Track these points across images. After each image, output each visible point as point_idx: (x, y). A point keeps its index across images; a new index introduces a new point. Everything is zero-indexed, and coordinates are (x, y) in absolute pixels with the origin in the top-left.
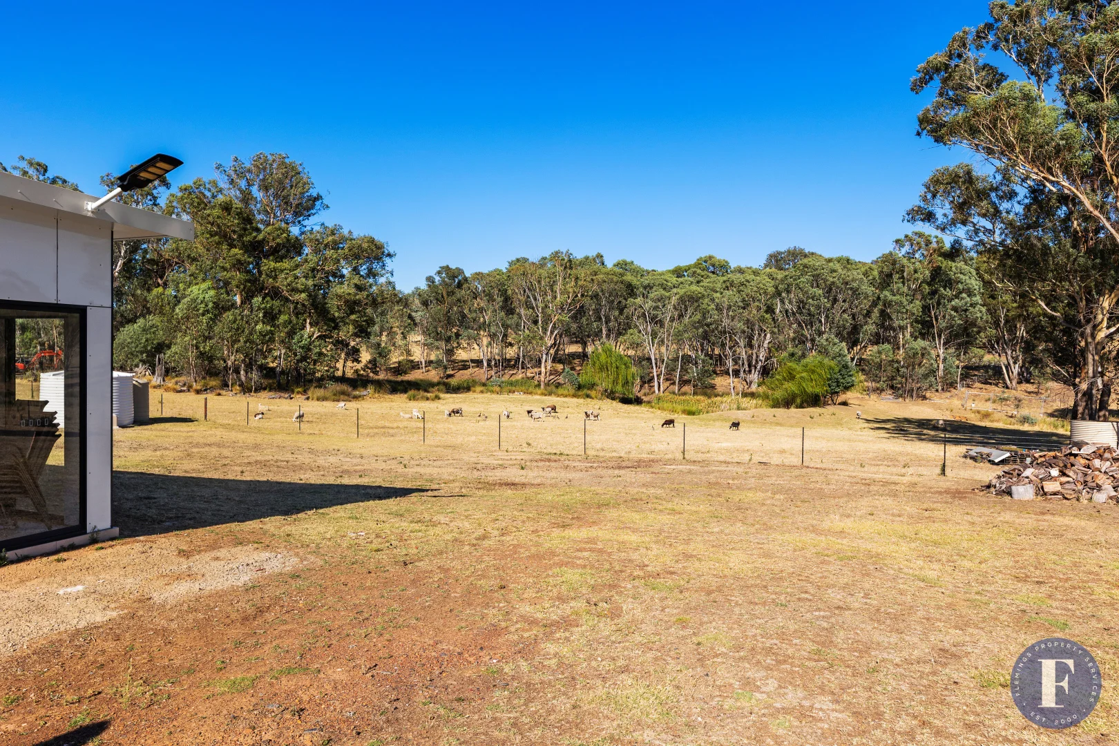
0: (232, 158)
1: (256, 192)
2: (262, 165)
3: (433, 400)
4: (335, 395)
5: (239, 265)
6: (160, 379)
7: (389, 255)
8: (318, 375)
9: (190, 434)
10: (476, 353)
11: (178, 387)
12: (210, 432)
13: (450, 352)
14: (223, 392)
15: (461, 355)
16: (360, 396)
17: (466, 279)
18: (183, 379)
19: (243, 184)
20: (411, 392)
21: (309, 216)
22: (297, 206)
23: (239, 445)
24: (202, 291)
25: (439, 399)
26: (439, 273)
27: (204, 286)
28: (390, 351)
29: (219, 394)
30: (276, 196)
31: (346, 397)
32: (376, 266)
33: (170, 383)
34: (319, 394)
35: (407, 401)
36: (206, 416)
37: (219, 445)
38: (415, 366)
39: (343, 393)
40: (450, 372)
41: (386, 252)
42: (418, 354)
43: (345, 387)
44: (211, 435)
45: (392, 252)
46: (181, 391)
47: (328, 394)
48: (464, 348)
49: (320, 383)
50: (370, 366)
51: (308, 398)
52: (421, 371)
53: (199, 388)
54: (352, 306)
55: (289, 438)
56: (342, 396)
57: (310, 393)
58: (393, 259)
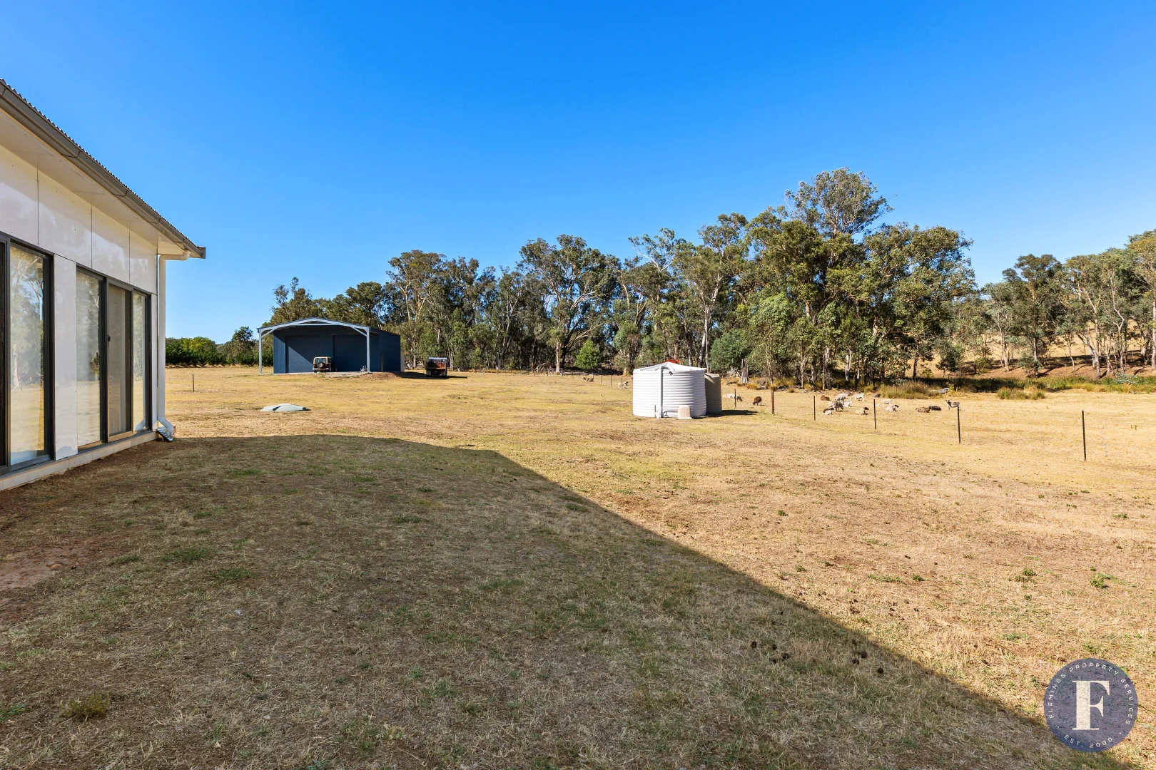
0: (800, 182)
1: (821, 209)
2: (823, 183)
3: (1035, 399)
4: (908, 392)
5: (805, 278)
6: (745, 379)
7: (965, 244)
8: (887, 373)
9: (752, 428)
10: (1077, 347)
11: (759, 386)
12: (773, 427)
13: (1041, 349)
14: (797, 390)
15: (1055, 351)
16: (937, 394)
17: (1059, 266)
18: (762, 379)
19: (809, 205)
20: (1003, 390)
21: (872, 220)
22: (860, 212)
23: (801, 445)
24: (776, 303)
25: (1043, 397)
26: (1021, 265)
27: (777, 298)
28: (963, 350)
29: (792, 392)
30: (840, 209)
31: (922, 395)
32: (949, 257)
33: (753, 382)
34: (891, 392)
35: (999, 399)
36: (773, 410)
37: (774, 445)
38: (993, 365)
39: (918, 390)
40: (1042, 370)
41: (961, 241)
42: (997, 353)
43: (919, 385)
44: (772, 431)
45: (968, 240)
46: (760, 389)
47: (900, 392)
48: (1059, 343)
49: (889, 381)
50: (946, 363)
51: (879, 396)
52: (1003, 369)
53: (775, 385)
54: (921, 303)
55: (863, 438)
56: (916, 394)
57: (880, 391)
58: (970, 247)
